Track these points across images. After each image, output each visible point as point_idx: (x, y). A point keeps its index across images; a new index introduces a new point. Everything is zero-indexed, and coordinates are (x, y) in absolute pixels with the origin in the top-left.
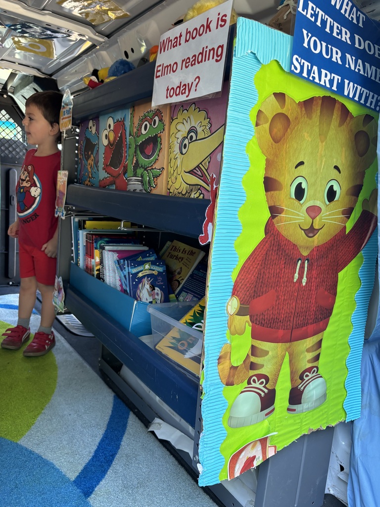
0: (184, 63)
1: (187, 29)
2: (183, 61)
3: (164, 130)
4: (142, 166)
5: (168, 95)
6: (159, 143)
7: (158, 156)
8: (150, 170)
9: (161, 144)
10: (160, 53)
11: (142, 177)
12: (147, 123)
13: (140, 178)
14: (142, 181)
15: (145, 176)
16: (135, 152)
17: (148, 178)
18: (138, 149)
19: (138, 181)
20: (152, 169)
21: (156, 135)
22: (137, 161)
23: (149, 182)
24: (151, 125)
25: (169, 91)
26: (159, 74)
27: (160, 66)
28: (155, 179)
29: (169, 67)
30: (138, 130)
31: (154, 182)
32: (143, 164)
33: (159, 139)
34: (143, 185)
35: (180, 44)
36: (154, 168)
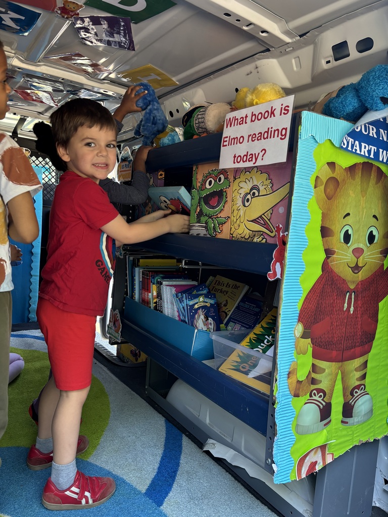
0: (250, 137)
1: (253, 112)
2: (249, 136)
3: (230, 186)
4: (206, 215)
5: (236, 161)
6: (224, 196)
7: (224, 207)
8: (215, 218)
9: (227, 197)
10: (227, 127)
11: (206, 223)
12: (211, 179)
13: (205, 225)
14: (206, 227)
15: (209, 223)
16: (199, 203)
17: (213, 225)
18: (202, 200)
19: (202, 226)
20: (217, 217)
21: (221, 190)
22: (201, 210)
23: (214, 228)
24: (215, 181)
25: (236, 158)
26: (225, 144)
27: (227, 137)
28: (221, 225)
29: (236, 139)
30: (202, 185)
31: (219, 228)
32: (208, 213)
33: (225, 194)
34: (207, 230)
35: (246, 123)
36: (219, 216)
